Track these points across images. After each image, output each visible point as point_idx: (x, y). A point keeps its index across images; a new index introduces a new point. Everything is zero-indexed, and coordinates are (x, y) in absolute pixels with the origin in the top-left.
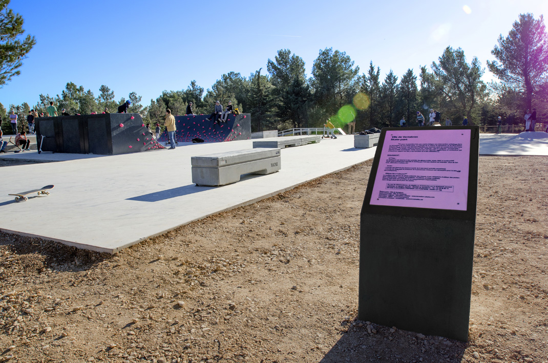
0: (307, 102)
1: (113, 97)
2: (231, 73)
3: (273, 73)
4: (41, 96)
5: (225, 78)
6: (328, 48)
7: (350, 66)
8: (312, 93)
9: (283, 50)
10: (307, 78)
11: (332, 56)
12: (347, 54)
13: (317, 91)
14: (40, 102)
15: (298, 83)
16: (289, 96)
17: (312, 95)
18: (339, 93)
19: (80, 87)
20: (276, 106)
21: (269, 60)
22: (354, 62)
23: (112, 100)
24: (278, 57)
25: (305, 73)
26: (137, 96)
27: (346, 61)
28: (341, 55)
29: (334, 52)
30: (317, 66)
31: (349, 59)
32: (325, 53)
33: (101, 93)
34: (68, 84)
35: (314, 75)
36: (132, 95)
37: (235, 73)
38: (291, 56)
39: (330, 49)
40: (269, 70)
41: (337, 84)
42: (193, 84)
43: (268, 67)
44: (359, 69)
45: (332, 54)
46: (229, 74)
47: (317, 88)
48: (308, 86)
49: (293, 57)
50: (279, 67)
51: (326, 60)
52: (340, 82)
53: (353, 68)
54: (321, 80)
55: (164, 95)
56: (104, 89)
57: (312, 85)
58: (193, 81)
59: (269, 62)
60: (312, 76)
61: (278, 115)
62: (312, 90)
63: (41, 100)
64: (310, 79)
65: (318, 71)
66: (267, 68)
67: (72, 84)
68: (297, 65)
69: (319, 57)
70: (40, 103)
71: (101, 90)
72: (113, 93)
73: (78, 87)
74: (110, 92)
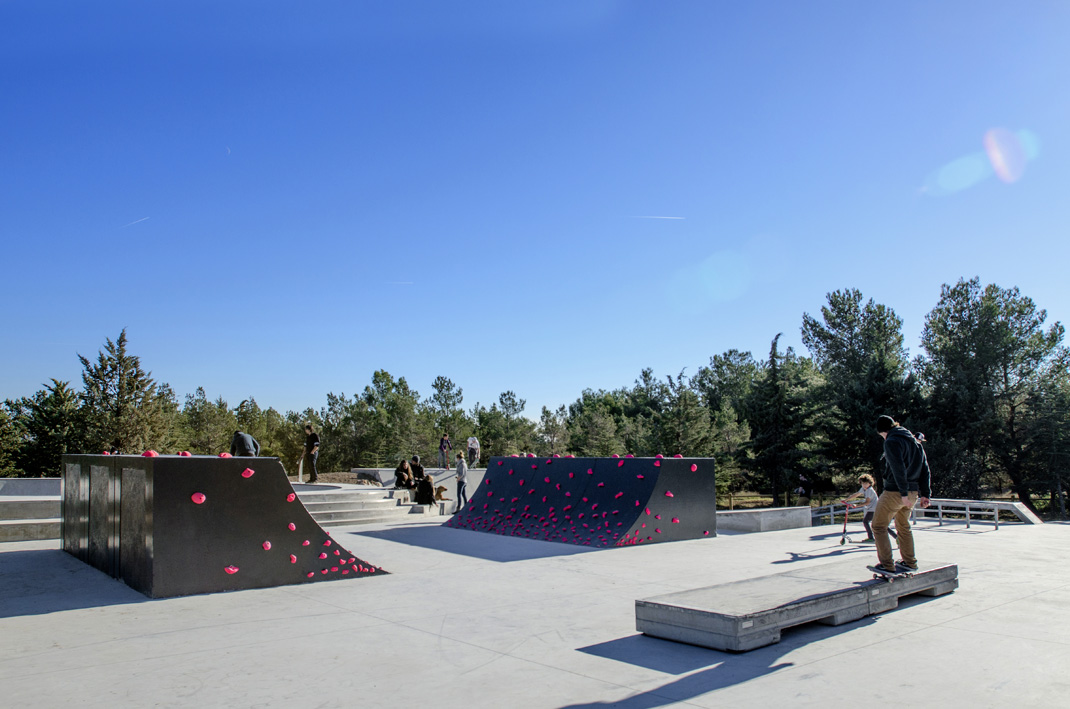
0: (909, 419)
1: (460, 402)
2: (731, 352)
3: (816, 347)
4: (330, 396)
5: (718, 363)
6: (966, 280)
7: (1035, 323)
8: (924, 396)
9: (842, 292)
10: (910, 359)
11: (978, 299)
12: (1023, 294)
13: (937, 393)
14: (327, 407)
15: (881, 372)
16: (858, 403)
17: (925, 402)
18: (1007, 395)
19: (400, 380)
20: (824, 428)
21: (805, 316)
22: (1044, 312)
23: (458, 407)
24: (829, 307)
25: (904, 345)
26: (517, 400)
27: (1021, 312)
28: (1006, 297)
29: (983, 289)
30: (937, 326)
31: (1029, 304)
32: (959, 293)
33: (436, 391)
34: (376, 375)
35: (929, 349)
36: (507, 398)
37: (740, 352)
38: (862, 305)
39: (974, 283)
40: (806, 340)
41: (999, 372)
42: (646, 375)
43: (804, 332)
44: (1062, 330)
45: (977, 295)
46: (725, 354)
47: (937, 383)
48: (912, 378)
49: (867, 306)
50: (833, 332)
51: (963, 309)
52: (1005, 368)
53: (1045, 328)
54: (949, 362)
55: (586, 397)
56: (442, 384)
57: (926, 375)
58: (645, 369)
59: (806, 322)
60: (923, 352)
61: (827, 451)
62: (926, 390)
63: (330, 404)
64: (919, 361)
65: (940, 340)
66: (801, 336)
67: (385, 375)
68: (881, 327)
69: (942, 302)
70: (327, 410)
71: (436, 386)
72: (460, 392)
73: (396, 381)
74: (454, 391)
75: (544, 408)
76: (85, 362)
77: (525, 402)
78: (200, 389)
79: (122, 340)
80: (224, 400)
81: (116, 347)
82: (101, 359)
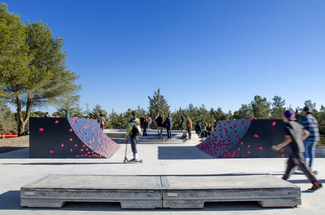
1: (284, 105)
19: (264, 98)
26: (312, 103)
34: (255, 97)
67: (259, 97)
71: (274, 99)
72: (284, 101)
73: (263, 99)
74: (282, 101)
75: (322, 106)
76: (149, 98)
77: (315, 104)
78: (203, 105)
79: (158, 91)
80: (213, 108)
81: (157, 93)
82: (154, 97)
